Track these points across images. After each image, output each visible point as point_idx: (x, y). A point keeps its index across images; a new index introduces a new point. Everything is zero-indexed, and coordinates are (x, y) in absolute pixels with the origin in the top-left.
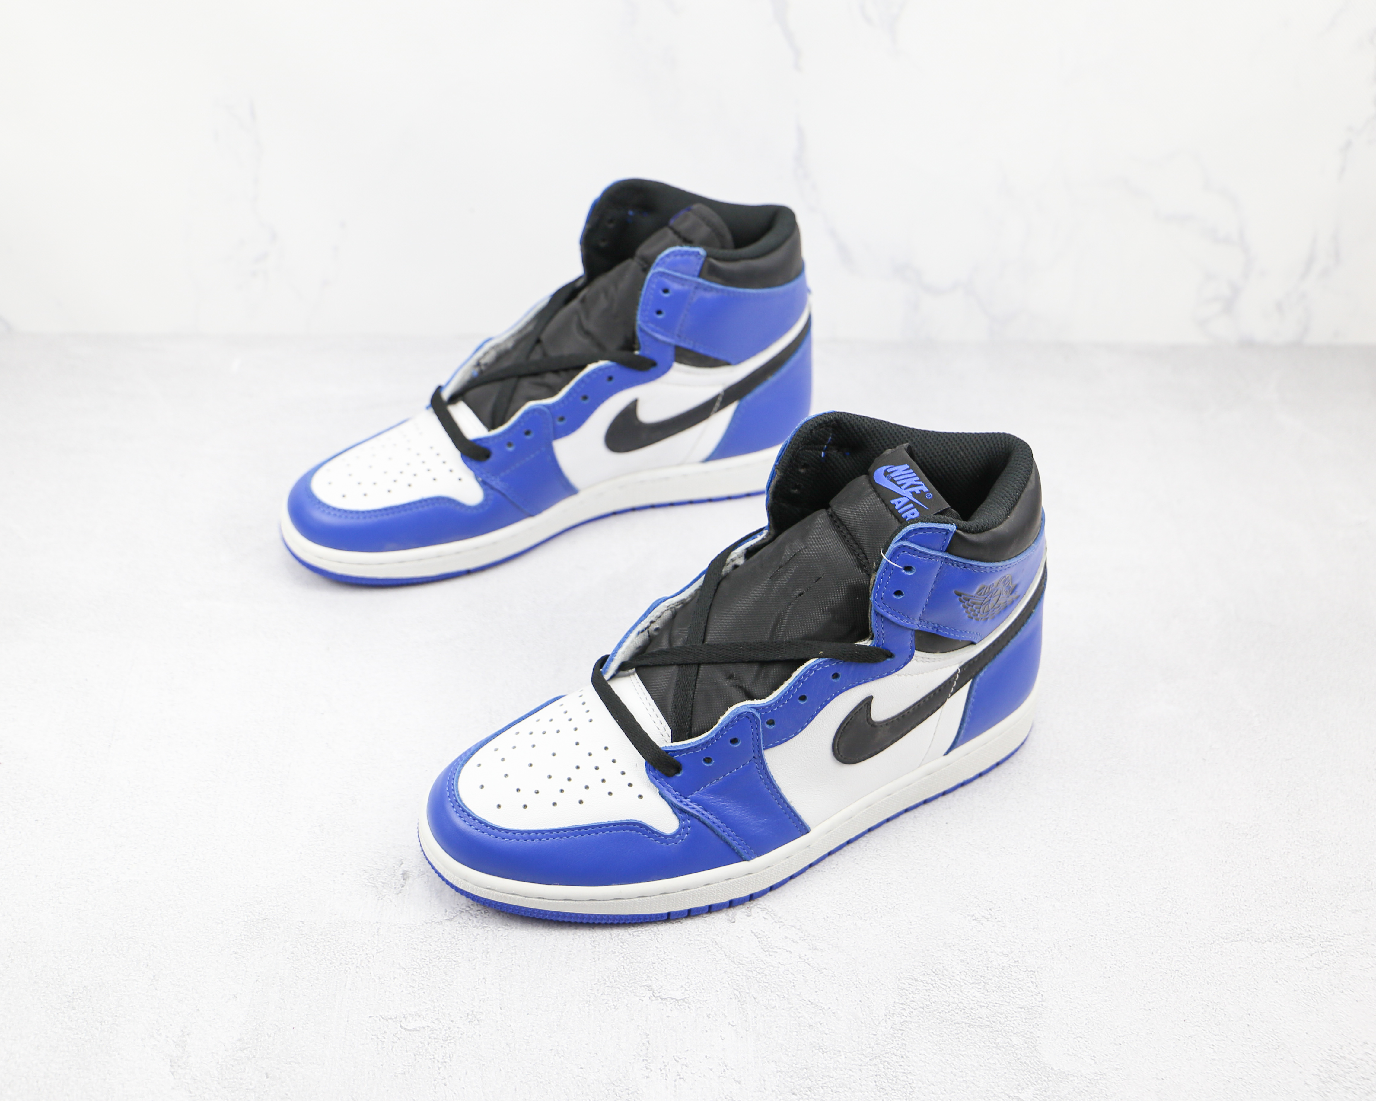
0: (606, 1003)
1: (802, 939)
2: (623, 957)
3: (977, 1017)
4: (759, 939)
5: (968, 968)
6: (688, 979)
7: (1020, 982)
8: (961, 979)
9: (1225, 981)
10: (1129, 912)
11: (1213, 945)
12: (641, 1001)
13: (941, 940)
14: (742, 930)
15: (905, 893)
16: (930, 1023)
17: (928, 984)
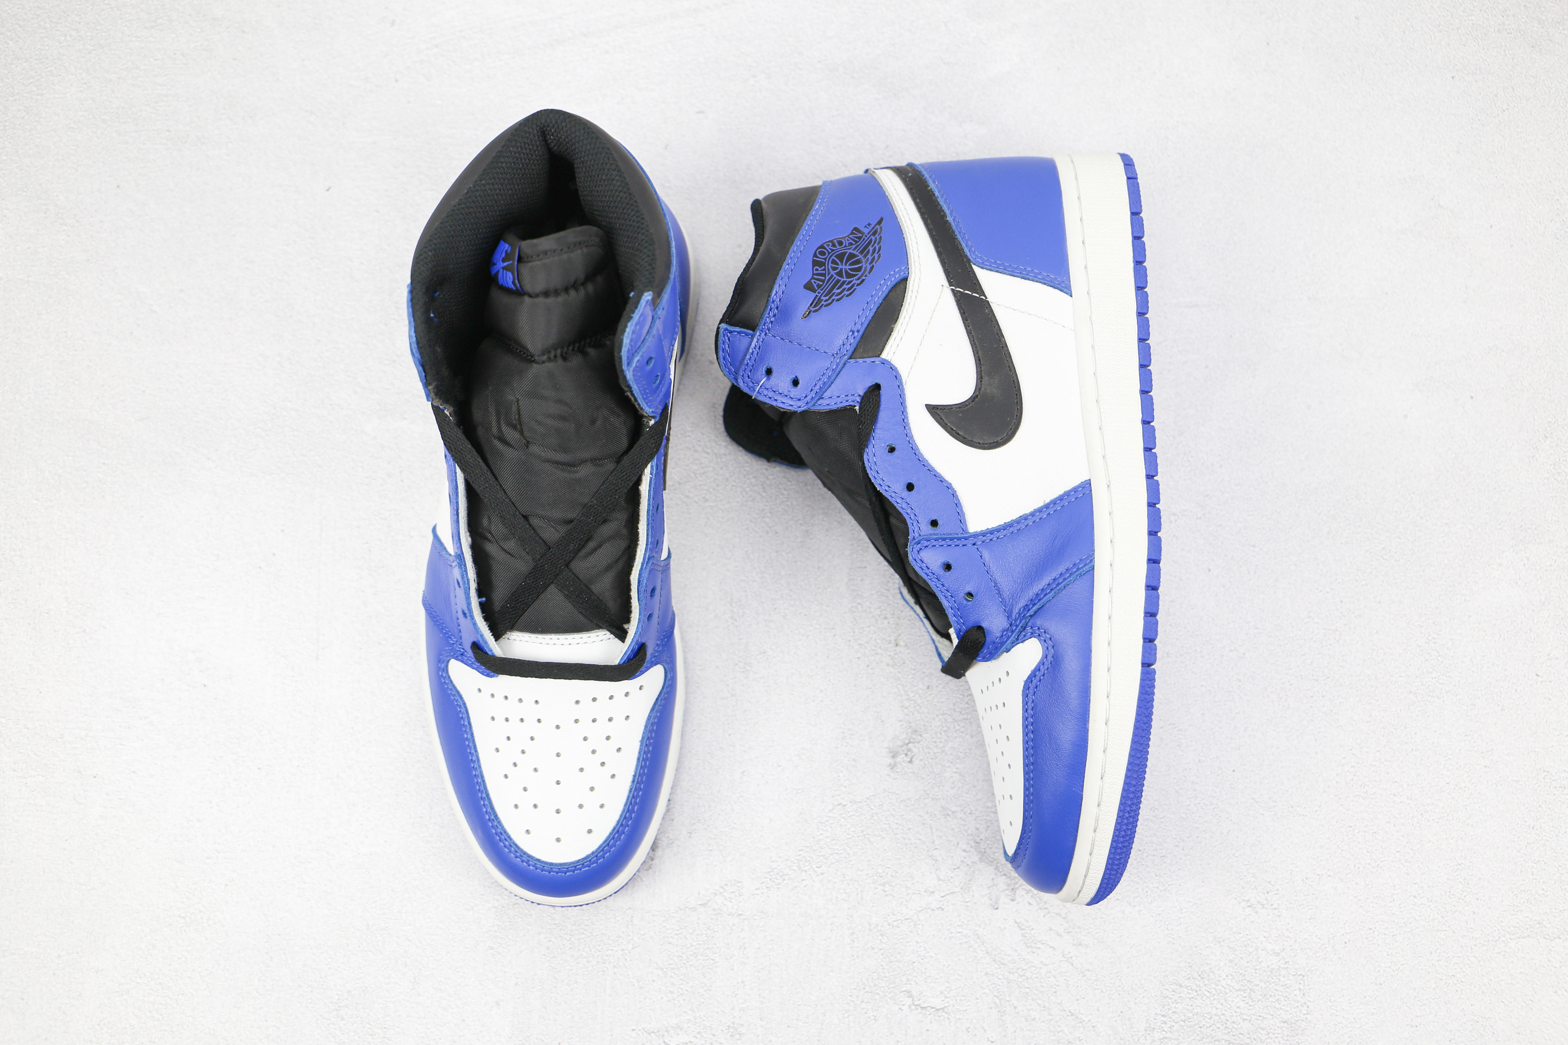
0: (866, 1013)
1: (1067, 931)
2: (882, 954)
3: (1238, 1033)
4: (1022, 931)
5: (1235, 970)
6: (948, 982)
7: (1287, 990)
8: (1227, 985)
9: (1501, 990)
10: (1415, 897)
11: (1498, 942)
12: (900, 1011)
13: (1211, 933)
14: (1006, 920)
15: (1180, 869)
16: (1189, 1040)
17: (1192, 990)
